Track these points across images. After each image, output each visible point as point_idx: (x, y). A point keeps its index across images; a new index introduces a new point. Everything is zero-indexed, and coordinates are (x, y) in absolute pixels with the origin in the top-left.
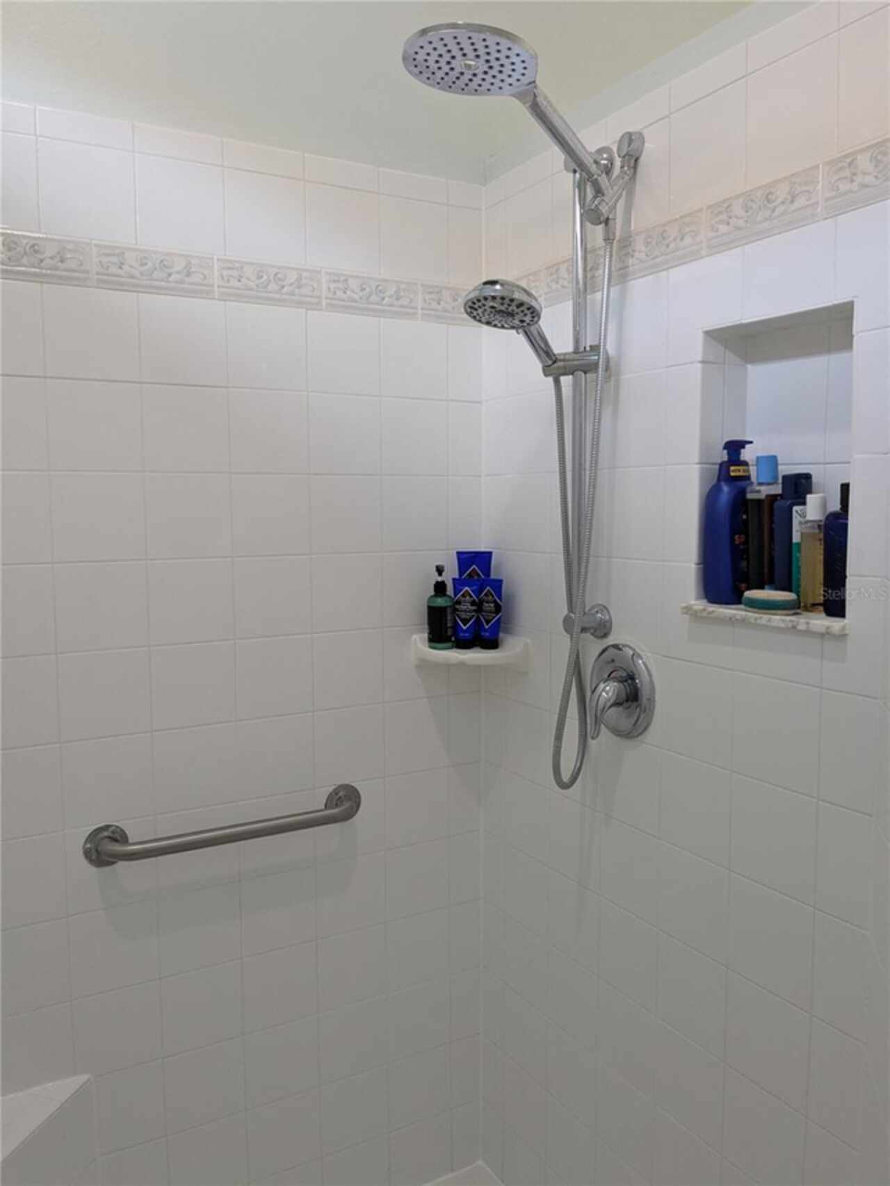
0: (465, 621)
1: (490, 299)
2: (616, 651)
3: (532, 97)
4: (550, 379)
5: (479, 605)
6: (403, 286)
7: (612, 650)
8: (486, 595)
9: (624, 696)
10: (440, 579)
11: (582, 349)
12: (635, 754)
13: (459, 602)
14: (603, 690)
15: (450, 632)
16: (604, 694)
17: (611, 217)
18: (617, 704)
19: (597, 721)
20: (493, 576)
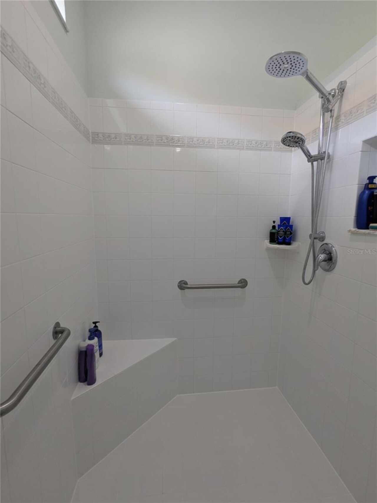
0: (281, 237)
1: (288, 137)
2: (327, 245)
3: (306, 73)
4: (310, 163)
5: (285, 233)
6: (268, 142)
7: (325, 245)
8: (288, 230)
9: (327, 259)
10: (274, 225)
11: (321, 153)
12: (329, 276)
13: (279, 231)
14: (321, 256)
15: (276, 240)
16: (320, 258)
17: (333, 109)
18: (323, 261)
19: (318, 265)
20: (291, 224)
